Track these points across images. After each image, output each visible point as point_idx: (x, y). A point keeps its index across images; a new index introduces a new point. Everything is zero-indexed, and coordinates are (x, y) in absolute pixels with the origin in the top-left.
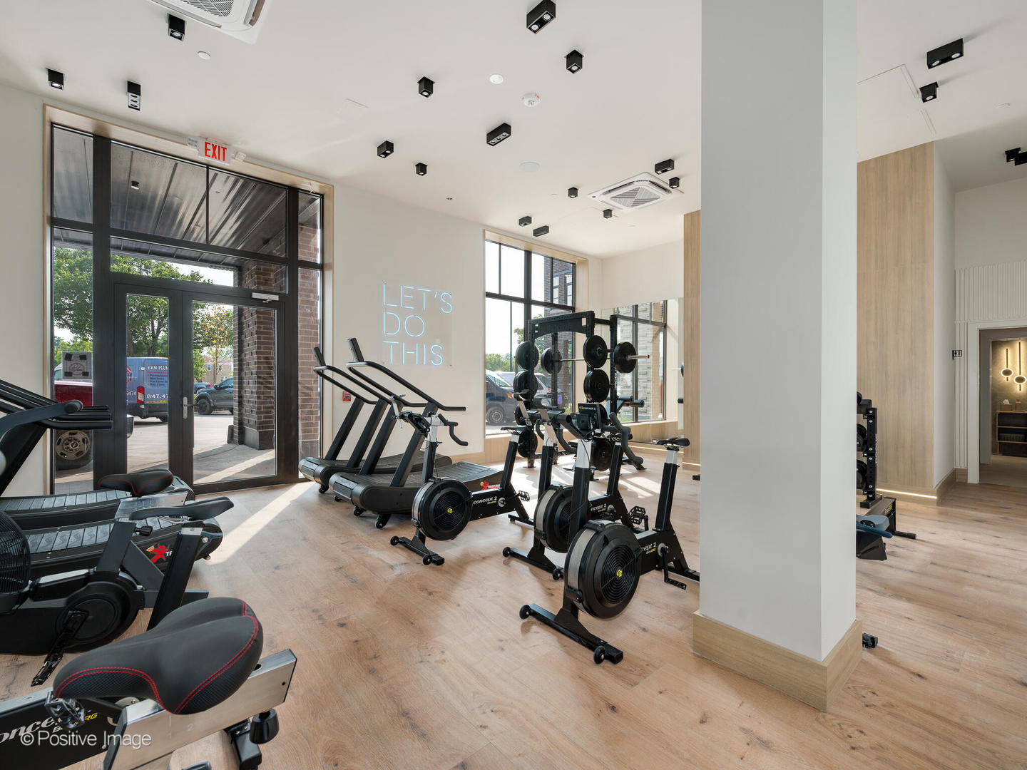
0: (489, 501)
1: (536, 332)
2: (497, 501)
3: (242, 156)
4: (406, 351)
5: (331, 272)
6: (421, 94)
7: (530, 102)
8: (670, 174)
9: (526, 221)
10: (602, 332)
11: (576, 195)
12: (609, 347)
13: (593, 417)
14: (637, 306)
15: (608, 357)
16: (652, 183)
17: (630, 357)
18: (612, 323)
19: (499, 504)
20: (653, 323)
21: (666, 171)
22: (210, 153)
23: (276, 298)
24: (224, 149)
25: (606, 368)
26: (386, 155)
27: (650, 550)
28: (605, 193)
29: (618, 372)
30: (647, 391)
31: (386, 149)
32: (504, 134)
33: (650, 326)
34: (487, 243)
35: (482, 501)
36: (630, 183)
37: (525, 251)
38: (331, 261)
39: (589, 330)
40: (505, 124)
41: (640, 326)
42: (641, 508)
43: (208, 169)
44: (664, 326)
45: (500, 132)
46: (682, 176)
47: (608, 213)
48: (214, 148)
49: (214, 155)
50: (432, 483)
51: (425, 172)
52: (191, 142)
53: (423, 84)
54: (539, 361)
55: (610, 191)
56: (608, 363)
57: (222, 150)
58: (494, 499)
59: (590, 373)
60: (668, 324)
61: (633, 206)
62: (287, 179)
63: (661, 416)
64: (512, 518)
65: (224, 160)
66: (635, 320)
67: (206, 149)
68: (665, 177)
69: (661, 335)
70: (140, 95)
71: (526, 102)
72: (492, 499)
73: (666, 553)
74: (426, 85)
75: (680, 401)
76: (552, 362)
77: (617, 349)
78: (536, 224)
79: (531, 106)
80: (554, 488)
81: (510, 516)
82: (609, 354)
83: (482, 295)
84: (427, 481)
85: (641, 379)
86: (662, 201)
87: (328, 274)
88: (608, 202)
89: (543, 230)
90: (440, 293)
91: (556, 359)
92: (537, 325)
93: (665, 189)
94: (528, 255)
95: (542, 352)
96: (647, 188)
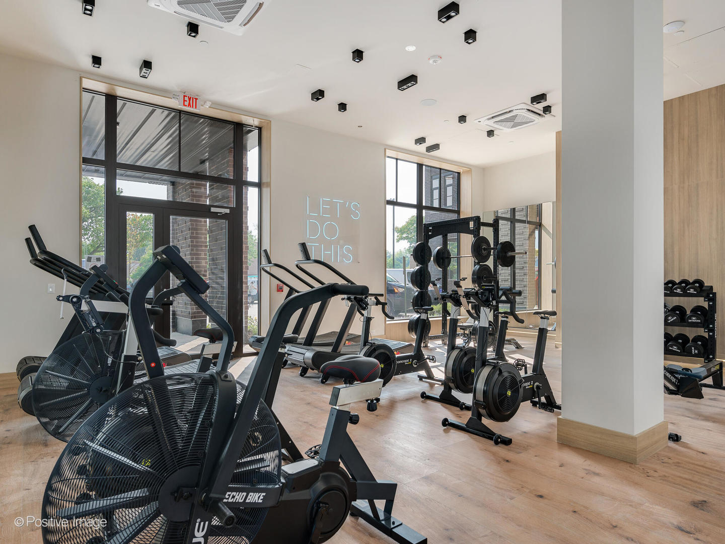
0: (406, 362)
1: (430, 233)
2: (412, 362)
3: (208, 104)
4: (324, 251)
5: (269, 189)
6: (354, 61)
7: (435, 61)
8: (544, 104)
9: (421, 141)
10: (487, 233)
11: (465, 121)
12: (492, 246)
13: (492, 293)
14: (514, 209)
15: (492, 254)
16: (529, 110)
17: (510, 254)
18: (495, 225)
19: (414, 365)
20: (529, 222)
21: (540, 102)
22: (187, 103)
23: (228, 211)
24: (196, 99)
25: (490, 263)
26: (318, 99)
27: (529, 386)
28: (489, 119)
29: (500, 266)
30: (524, 283)
31: (318, 95)
32: (412, 83)
33: (527, 225)
34: (387, 159)
35: (402, 362)
36: (510, 111)
37: (418, 164)
38: (269, 181)
39: (476, 232)
40: (413, 75)
41: (517, 225)
42: (522, 360)
43: (180, 113)
44: (539, 225)
45: (409, 81)
46: (553, 105)
47: (490, 133)
48: (190, 99)
49: (189, 104)
50: (369, 346)
51: (345, 109)
52: (174, 96)
53: (356, 54)
54: (432, 258)
55: (493, 117)
56: (492, 258)
57: (194, 100)
58: (409, 360)
59: (477, 267)
60: (543, 223)
61: (512, 127)
62: (236, 118)
63: (536, 307)
64: (421, 378)
65: (196, 108)
66: (513, 220)
67: (184, 101)
68: (539, 107)
69: (537, 232)
70: (151, 69)
71: (431, 61)
72: (408, 361)
73: (540, 388)
74: (358, 55)
75: (554, 292)
76: (443, 259)
77: (499, 247)
78: (429, 142)
79: (435, 64)
80: (458, 348)
81: (419, 376)
82: (492, 251)
83: (383, 202)
84: (365, 345)
85: (519, 273)
86: (536, 123)
87: (265, 190)
88: (491, 124)
89: (436, 147)
90: (350, 203)
91: (446, 256)
92: (431, 228)
93: (539, 114)
94: (420, 168)
95: (434, 251)
96: (525, 115)
